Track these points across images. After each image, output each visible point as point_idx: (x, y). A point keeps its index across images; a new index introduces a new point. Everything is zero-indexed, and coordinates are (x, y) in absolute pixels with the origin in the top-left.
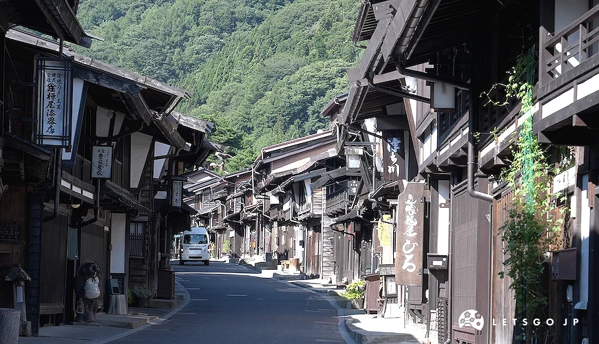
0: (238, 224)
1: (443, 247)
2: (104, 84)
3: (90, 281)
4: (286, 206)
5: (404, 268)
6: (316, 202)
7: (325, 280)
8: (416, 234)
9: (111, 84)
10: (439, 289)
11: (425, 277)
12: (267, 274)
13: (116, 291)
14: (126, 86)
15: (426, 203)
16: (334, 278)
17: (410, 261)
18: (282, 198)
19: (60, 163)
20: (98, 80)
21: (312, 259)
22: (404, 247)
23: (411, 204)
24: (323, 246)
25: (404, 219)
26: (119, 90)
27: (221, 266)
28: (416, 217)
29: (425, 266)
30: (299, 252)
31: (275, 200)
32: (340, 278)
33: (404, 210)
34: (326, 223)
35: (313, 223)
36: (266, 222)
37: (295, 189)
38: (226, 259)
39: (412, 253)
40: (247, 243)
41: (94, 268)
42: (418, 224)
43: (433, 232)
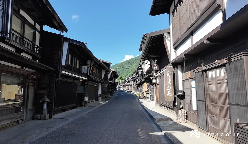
0: (124, 86)
1: (181, 88)
2: (74, 43)
3: (85, 97)
4: (128, 84)
5: (168, 95)
6: (132, 83)
7: (133, 92)
8: (171, 83)
9: (76, 43)
10: (180, 102)
11: (175, 98)
12: (127, 91)
13: (99, 97)
14: (81, 43)
15: (173, 73)
16: (134, 92)
17: (169, 93)
18: (128, 83)
19: (61, 66)
20: (72, 42)
21: (131, 89)
22: (167, 88)
23: (169, 73)
24: (133, 88)
25: (167, 79)
26: (79, 45)
27: (122, 90)
28: (171, 78)
29: (175, 94)
30: (130, 89)
31: (127, 83)
32: (135, 92)
33: (167, 76)
34: (133, 85)
35: (131, 85)
36: (127, 86)
37: (129, 82)
38: (123, 89)
39: (170, 90)
40: (125, 88)
41: (86, 94)
42: (172, 80)
43: (177, 83)
